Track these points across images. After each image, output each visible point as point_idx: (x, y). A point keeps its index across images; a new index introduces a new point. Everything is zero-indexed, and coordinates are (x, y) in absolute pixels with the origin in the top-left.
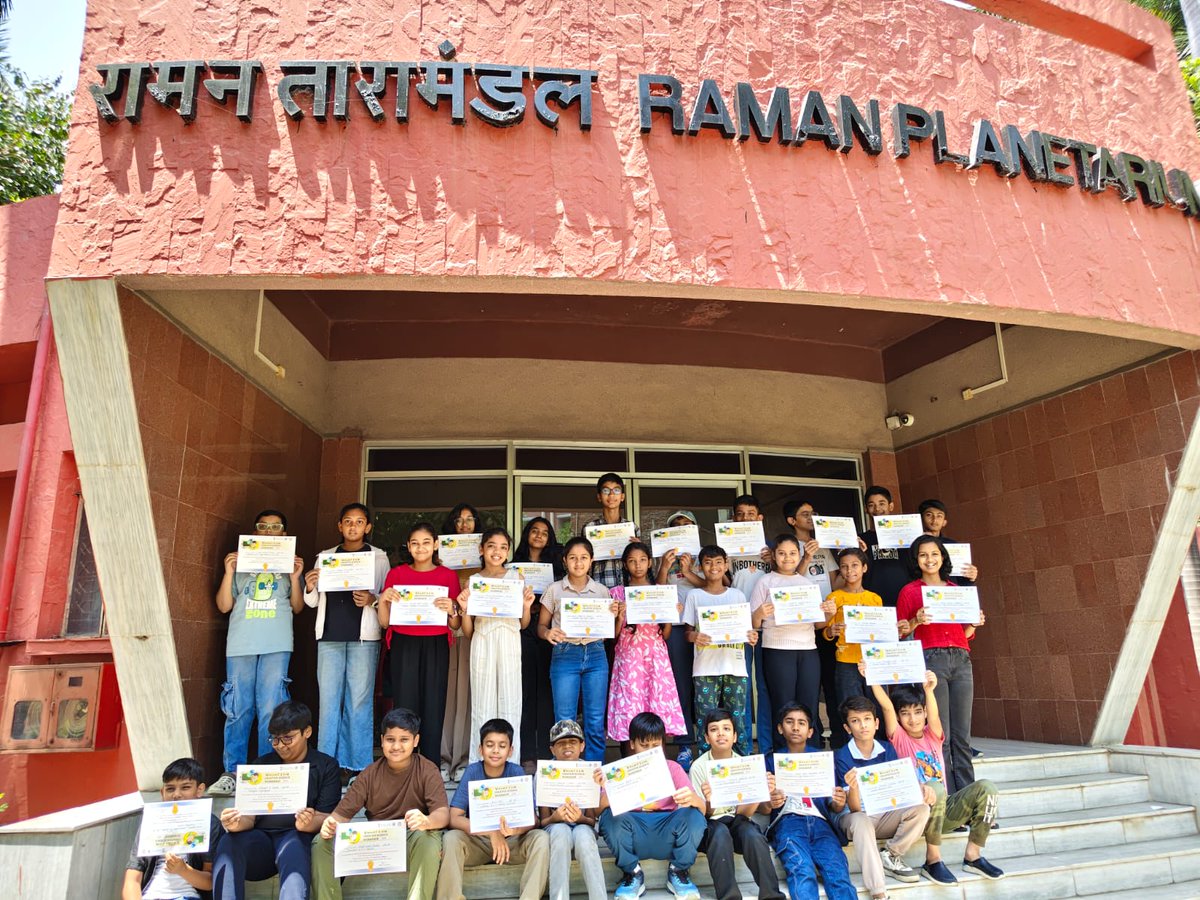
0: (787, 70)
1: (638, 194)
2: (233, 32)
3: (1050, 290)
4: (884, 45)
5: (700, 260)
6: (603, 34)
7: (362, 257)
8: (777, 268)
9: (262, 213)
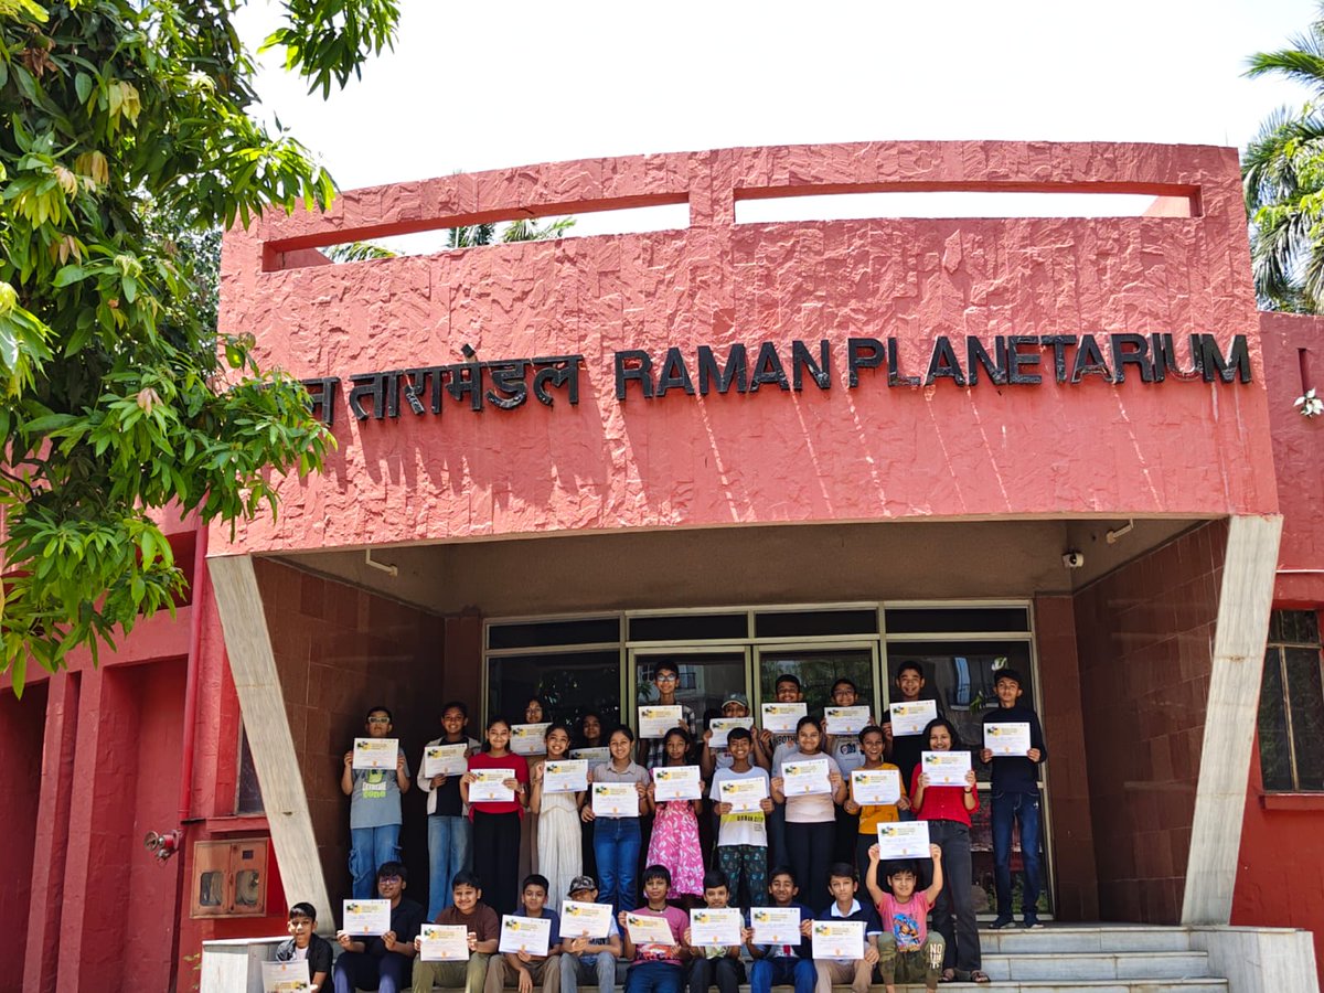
0: (747, 322)
1: (616, 453)
2: (318, 350)
3: (1004, 492)
4: (845, 278)
5: (665, 505)
6: (591, 316)
7: (412, 527)
8: (732, 504)
9: (342, 497)
